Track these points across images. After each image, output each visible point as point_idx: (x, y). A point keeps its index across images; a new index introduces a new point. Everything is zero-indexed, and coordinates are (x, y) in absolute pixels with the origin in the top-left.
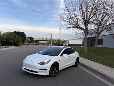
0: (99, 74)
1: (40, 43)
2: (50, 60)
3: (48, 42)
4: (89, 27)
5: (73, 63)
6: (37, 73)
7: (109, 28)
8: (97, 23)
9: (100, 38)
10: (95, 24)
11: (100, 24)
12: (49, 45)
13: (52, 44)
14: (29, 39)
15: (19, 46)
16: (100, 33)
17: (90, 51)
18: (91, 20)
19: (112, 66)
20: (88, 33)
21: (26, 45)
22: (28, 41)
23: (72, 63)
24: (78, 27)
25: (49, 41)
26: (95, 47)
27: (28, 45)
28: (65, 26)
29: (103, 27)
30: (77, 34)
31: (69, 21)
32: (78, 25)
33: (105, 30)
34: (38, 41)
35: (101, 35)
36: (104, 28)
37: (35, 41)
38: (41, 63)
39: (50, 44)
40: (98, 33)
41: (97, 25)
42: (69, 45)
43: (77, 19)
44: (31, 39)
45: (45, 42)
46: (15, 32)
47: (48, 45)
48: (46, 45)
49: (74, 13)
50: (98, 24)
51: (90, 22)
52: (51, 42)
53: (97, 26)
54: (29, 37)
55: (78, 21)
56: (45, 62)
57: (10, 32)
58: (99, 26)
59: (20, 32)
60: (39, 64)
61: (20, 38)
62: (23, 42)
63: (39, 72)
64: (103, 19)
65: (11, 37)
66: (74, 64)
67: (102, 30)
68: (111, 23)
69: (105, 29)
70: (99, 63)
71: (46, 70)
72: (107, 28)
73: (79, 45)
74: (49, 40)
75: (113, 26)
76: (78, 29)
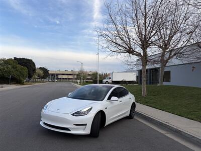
0: (171, 130)
1: (60, 79)
2: (92, 108)
3: (76, 76)
4: (149, 51)
5: (127, 112)
6: (70, 130)
7: (181, 53)
8: (161, 44)
9: (166, 69)
10: (158, 46)
11: (166, 46)
12: (77, 83)
13: (82, 80)
14: (41, 72)
15: (23, 84)
16: (167, 61)
17: (151, 92)
18: (153, 39)
19: (190, 117)
20: (147, 61)
21: (36, 82)
22: (39, 76)
23: (125, 113)
24: (130, 51)
25: (78, 75)
26: (159, 85)
27: (40, 82)
28: (108, 50)
29: (171, 51)
30: (129, 63)
31: (114, 41)
32: (130, 48)
33: (175, 57)
34: (57, 75)
35: (167, 64)
36: (173, 53)
37: (52, 75)
38: (76, 113)
39: (79, 81)
40: (164, 62)
41: (161, 47)
42: (112, 81)
43: (129, 38)
44: (45, 71)
45: (70, 77)
46: (15, 59)
47: (75, 82)
48: (72, 82)
49: (124, 28)
50: (164, 47)
51: (150, 44)
52: (80, 77)
53: (161, 50)
54: (41, 68)
55: (130, 41)
56: (82, 111)
57: (6, 59)
58: (164, 50)
59: (24, 59)
60: (72, 115)
61: (25, 70)
62: (30, 77)
63: (74, 129)
64: (171, 37)
65: (8, 68)
66: (128, 114)
67: (169, 57)
68: (184, 44)
69: (175, 55)
70: (168, 112)
71: (86, 125)
72: (178, 53)
73: (130, 82)
74: (77, 73)
75: (187, 50)
76: (131, 55)
